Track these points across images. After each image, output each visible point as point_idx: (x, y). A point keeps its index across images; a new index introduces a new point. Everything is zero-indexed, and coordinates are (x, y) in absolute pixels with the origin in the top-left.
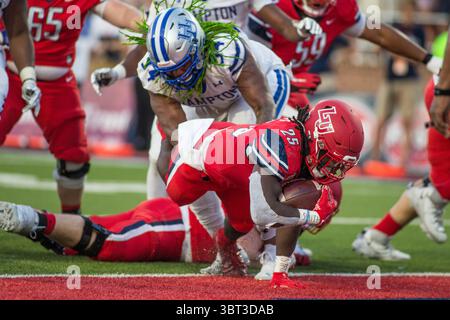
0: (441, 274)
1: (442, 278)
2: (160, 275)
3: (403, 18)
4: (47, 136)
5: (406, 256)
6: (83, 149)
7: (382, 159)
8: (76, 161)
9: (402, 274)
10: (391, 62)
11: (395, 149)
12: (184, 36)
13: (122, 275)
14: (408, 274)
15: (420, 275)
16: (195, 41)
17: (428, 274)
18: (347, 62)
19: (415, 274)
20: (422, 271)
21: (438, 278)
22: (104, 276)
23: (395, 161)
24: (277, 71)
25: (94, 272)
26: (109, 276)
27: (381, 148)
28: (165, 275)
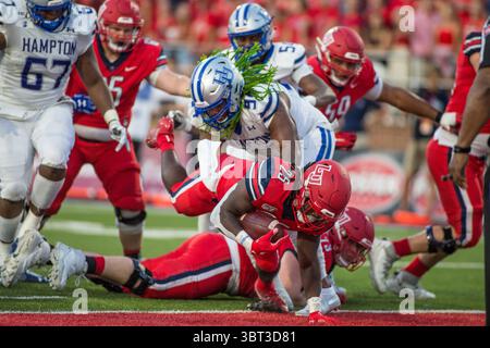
0: (461, 311)
1: (463, 314)
2: (212, 312)
3: (429, 84)
4: (106, 187)
5: (432, 296)
6: (138, 199)
7: (410, 209)
8: (132, 210)
9: (426, 311)
10: (418, 124)
11: (421, 199)
12: (219, 82)
13: (178, 312)
14: (432, 311)
15: (443, 311)
16: (230, 87)
17: (449, 311)
18: (379, 123)
19: (438, 311)
20: (445, 309)
21: (459, 314)
22: (162, 312)
23: (421, 211)
24: (322, 130)
25: (153, 309)
26: (167, 312)
27: (409, 199)
28: (216, 311)
